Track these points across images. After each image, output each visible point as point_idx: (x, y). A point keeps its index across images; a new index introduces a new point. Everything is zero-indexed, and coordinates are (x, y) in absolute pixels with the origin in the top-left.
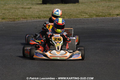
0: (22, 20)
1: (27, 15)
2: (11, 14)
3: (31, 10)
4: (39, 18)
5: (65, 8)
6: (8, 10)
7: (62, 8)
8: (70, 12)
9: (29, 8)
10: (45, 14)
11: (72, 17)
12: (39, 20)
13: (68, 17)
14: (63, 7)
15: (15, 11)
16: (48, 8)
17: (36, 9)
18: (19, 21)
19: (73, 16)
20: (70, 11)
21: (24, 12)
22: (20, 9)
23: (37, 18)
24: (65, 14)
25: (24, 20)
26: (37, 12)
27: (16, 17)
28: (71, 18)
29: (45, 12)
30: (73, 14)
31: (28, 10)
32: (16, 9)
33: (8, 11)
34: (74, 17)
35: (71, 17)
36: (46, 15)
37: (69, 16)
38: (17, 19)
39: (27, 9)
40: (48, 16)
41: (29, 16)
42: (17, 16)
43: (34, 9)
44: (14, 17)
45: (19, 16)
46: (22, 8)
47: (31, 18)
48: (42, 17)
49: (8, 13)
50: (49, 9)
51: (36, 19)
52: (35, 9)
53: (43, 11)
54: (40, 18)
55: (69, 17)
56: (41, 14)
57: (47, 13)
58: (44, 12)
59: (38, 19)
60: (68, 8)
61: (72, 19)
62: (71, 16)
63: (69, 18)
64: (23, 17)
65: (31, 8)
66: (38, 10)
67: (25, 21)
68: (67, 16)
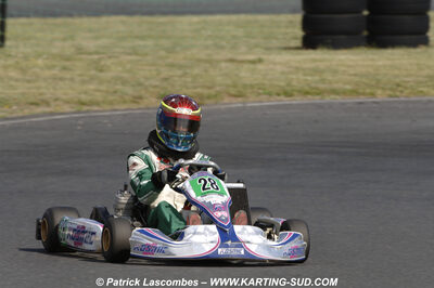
0: (227, 100)
1: (245, 86)
2: (189, 79)
3: (260, 67)
4: (287, 94)
5: (380, 63)
6: (180, 67)
7: (370, 63)
8: (397, 76)
9: (253, 62)
10: (306, 80)
11: (402, 92)
12: (285, 100)
13: (389, 92)
14: (373, 60)
15: (206, 71)
16: (321, 61)
17: (280, 63)
18: (216, 104)
19: (406, 88)
20: (396, 72)
21: (237, 75)
22: (223, 65)
23: (278, 95)
24: (378, 81)
25: (234, 100)
26: (283, 73)
27: (206, 92)
28: (397, 96)
29: (311, 75)
30: (405, 82)
31: (252, 66)
32: (208, 65)
33: (179, 72)
34: (407, 91)
35: (398, 94)
36: (313, 85)
37: (391, 89)
38: (209, 97)
39: (246, 66)
40: (317, 88)
41: (252, 86)
42: (209, 88)
43: (271, 66)
44: (199, 90)
45: (218, 89)
46: (232, 61)
47: (260, 94)
48: (299, 91)
49: (181, 76)
50: (322, 65)
51: (278, 98)
52: (275, 64)
53: (303, 70)
54: (291, 95)
55: (391, 93)
56: (294, 83)
57: (317, 78)
58: (305, 75)
59: (282, 97)
60: (389, 63)
61: (403, 99)
62: (400, 89)
63: (390, 96)
64: (233, 91)
65: (260, 61)
66: (286, 70)
67: (237, 103)
68: (383, 89)
